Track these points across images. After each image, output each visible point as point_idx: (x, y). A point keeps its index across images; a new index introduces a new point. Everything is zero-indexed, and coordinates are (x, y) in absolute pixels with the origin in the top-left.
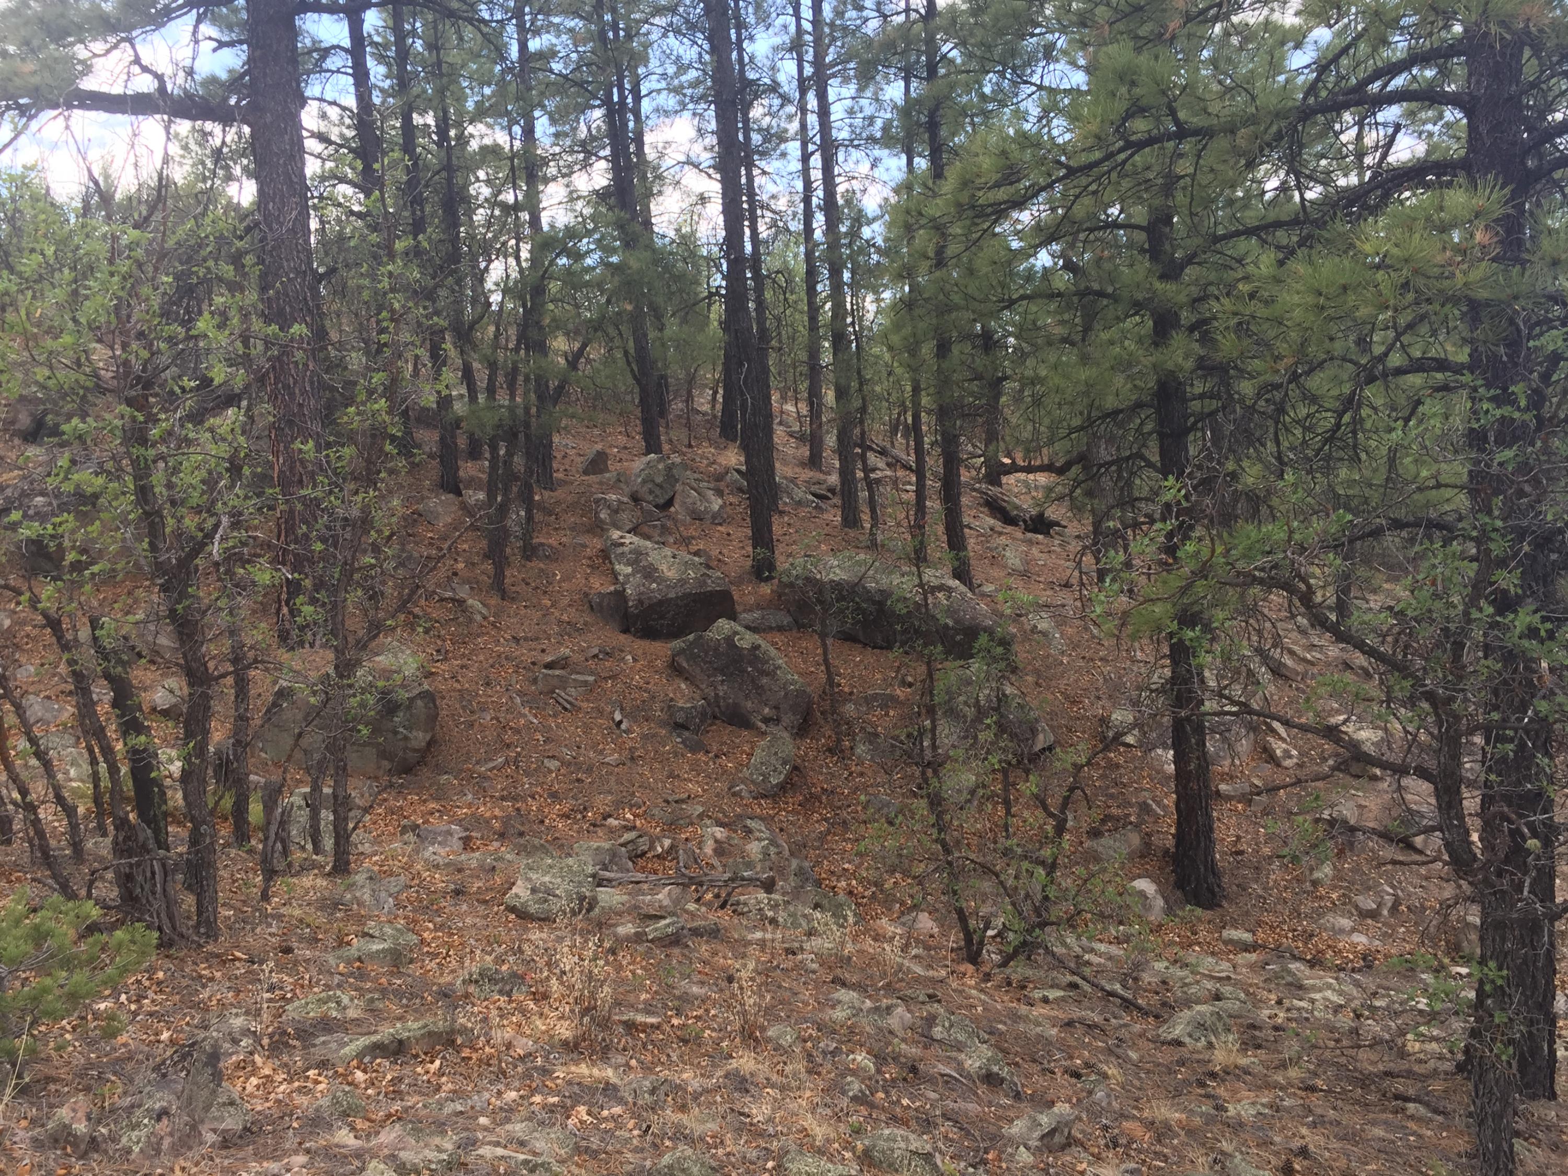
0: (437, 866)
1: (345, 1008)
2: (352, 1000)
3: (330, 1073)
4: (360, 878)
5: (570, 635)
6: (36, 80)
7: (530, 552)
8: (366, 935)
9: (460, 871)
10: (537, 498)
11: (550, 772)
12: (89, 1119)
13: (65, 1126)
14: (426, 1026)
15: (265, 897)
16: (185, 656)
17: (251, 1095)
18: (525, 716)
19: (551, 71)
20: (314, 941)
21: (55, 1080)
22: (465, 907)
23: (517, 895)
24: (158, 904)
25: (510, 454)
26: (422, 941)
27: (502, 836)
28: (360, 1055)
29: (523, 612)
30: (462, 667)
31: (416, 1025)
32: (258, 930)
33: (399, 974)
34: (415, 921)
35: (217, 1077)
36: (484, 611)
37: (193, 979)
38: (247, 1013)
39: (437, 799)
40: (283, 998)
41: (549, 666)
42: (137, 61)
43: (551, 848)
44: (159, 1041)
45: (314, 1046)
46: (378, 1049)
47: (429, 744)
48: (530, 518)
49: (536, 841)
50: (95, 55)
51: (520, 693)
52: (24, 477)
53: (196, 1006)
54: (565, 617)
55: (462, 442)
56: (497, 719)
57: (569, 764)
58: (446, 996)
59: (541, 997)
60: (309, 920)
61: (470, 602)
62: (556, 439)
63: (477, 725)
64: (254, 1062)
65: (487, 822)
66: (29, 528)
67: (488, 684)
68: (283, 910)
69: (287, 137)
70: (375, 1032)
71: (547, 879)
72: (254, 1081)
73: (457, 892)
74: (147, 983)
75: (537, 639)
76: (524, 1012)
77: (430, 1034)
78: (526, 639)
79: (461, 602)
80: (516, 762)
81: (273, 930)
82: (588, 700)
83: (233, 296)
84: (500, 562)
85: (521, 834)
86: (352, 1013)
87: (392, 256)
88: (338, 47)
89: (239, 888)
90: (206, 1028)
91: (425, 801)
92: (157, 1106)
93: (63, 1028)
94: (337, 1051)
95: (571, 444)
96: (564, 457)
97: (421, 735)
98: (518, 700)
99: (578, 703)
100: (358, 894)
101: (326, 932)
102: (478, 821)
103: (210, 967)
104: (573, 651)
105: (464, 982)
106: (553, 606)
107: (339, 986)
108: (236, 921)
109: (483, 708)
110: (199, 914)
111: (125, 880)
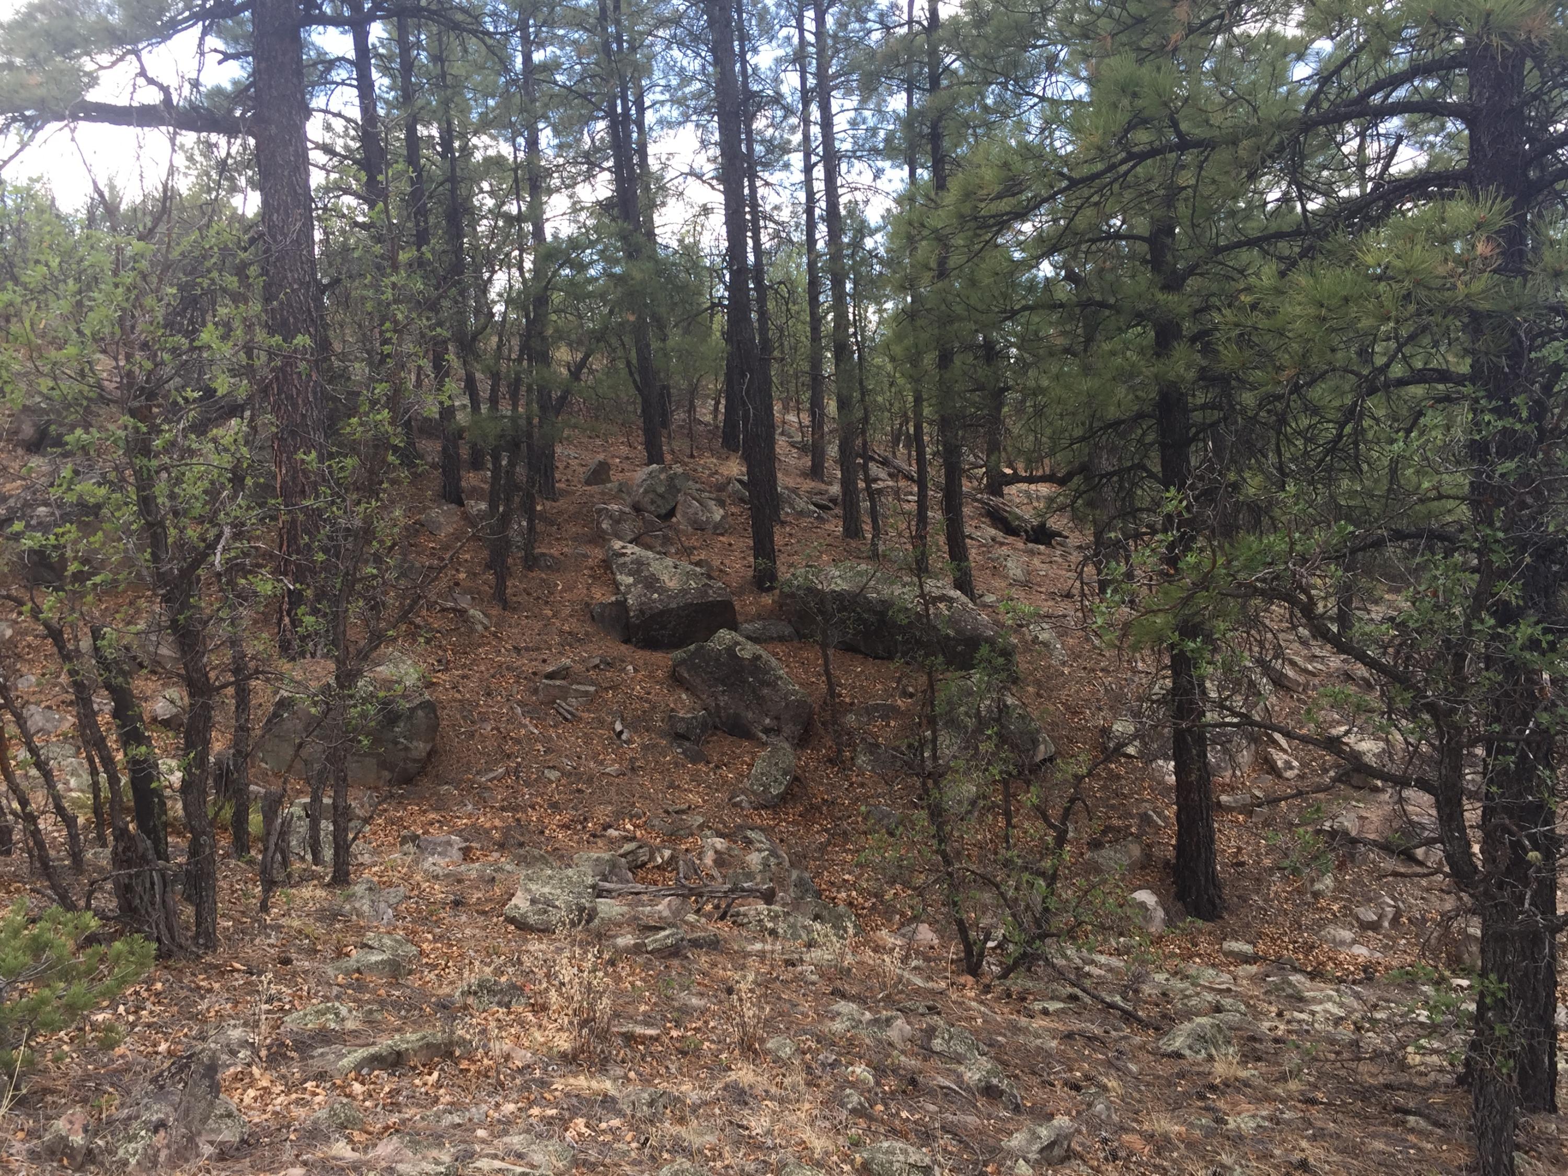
0: (436, 877)
1: (343, 1020)
2: (350, 1011)
3: (328, 1085)
4: (359, 889)
5: (571, 646)
6: (42, 92)
7: (531, 562)
8: (365, 946)
9: (459, 881)
10: (539, 508)
11: (551, 782)
12: (86, 1131)
13: (62, 1138)
14: (425, 1037)
15: (264, 908)
16: (186, 667)
17: (248, 1107)
18: (525, 726)
19: (555, 83)
20: (312, 952)
21: (53, 1092)
22: (464, 918)
23: (516, 906)
24: (157, 915)
25: (512, 464)
26: (422, 952)
27: (502, 846)
28: (358, 1067)
29: (525, 622)
30: (464, 677)
31: (414, 1037)
32: (257, 941)
33: (398, 985)
34: (414, 933)
35: (215, 1088)
36: (486, 621)
37: (191, 990)
38: (245, 1024)
39: (437, 810)
40: (282, 1009)
41: (550, 676)
42: (143, 73)
43: (551, 859)
44: (157, 1053)
45: (313, 1057)
46: (376, 1061)
47: (430, 754)
48: (531, 528)
49: (536, 852)
50: (101, 68)
51: (521, 703)
52: (27, 488)
53: (194, 1016)
54: (566, 628)
55: (464, 452)
56: (498, 729)
57: (570, 774)
58: (445, 1007)
59: (540, 1008)
60: (307, 931)
61: (472, 612)
62: (558, 449)
63: (477, 735)
64: (251, 1074)
65: (487, 832)
66: (31, 538)
67: (489, 694)
68: (282, 921)
69: (291, 149)
70: (374, 1044)
71: (546, 890)
72: (252, 1093)
73: (457, 904)
74: (145, 995)
75: (538, 649)
76: (522, 1023)
77: (428, 1046)
78: (527, 649)
79: (462, 612)
80: (516, 772)
81: (272, 941)
82: (589, 711)
83: (237, 307)
84: (501, 572)
85: (521, 845)
86: (350, 1025)
87: (395, 267)
88: (343, 59)
89: (238, 899)
90: (204, 1039)
91: (425, 812)
92: (154, 1118)
93: (60, 1040)
94: (335, 1062)
95: (573, 454)
96: (567, 467)
97: (422, 745)
98: (519, 710)
99: (579, 714)
100: (357, 905)
101: (325, 943)
102: (478, 832)
103: (208, 978)
104: (574, 661)
105: (463, 993)
106: (554, 616)
107: (338, 997)
108: (235, 932)
109: (484, 718)
110: (198, 925)
111: (124, 891)
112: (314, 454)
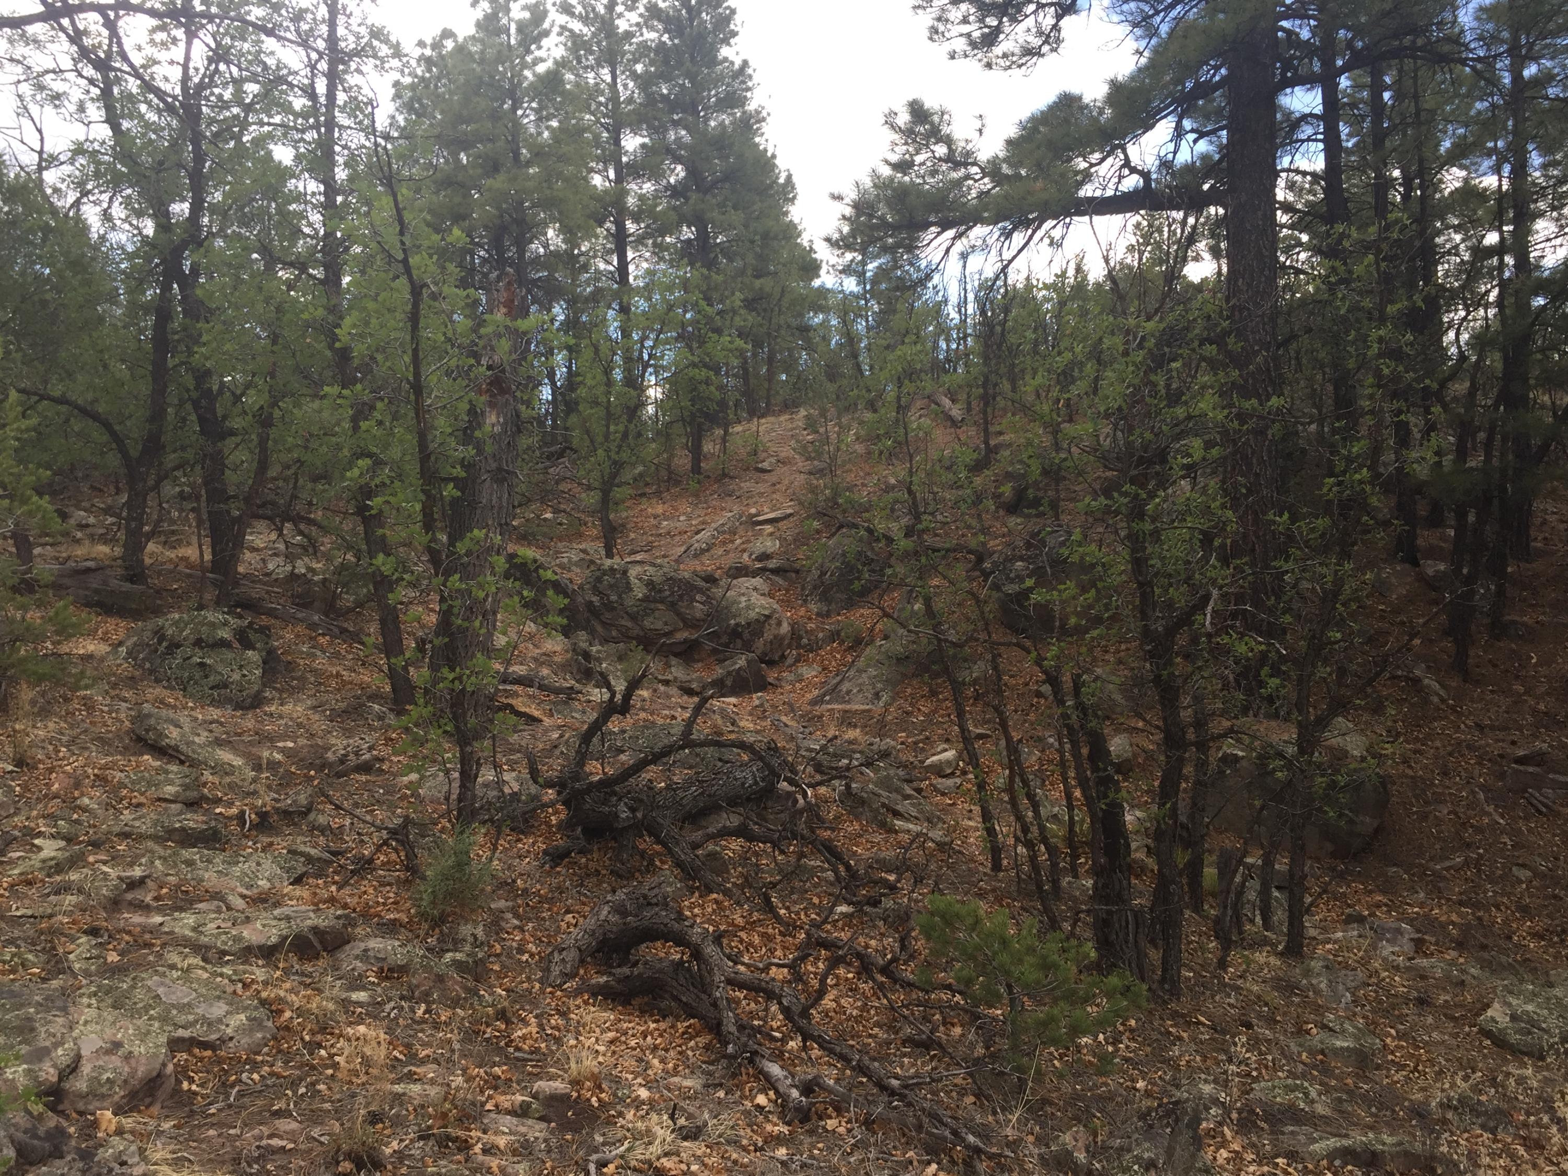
0: (1397, 968)
1: (1313, 1102)
2: (1320, 1094)
3: (1300, 1166)
4: (1316, 965)
5: (1547, 728)
6: (1045, 196)
7: (1499, 629)
8: (1325, 1027)
9: (1423, 977)
10: (1509, 570)
11: (1520, 882)
12: (1088, 1151)
13: (1068, 1152)
14: (1401, 1144)
15: (1223, 964)
16: (1165, 719)
17: (1221, 1167)
18: (1489, 814)
19: (1547, 98)
20: (1271, 1022)
21: (1051, 1104)
22: (1430, 1020)
23: (1493, 1019)
24: (1130, 953)
25: (1481, 521)
26: (1385, 1046)
27: (1460, 945)
28: (1331, 1156)
29: (1489, 697)
30: (1416, 752)
31: (1389, 1140)
32: (1217, 998)
33: (1367, 1080)
34: (1376, 1025)
35: (1196, 1140)
36: (1442, 692)
37: (1161, 1033)
38: (1215, 1081)
39: (1384, 892)
40: (1248, 1075)
41: (1520, 761)
42: (1127, 163)
43: (1521, 970)
44: (1135, 1089)
45: (1283, 1133)
46: (1349, 1155)
47: (1377, 831)
48: (1500, 592)
49: (1504, 959)
50: (1092, 165)
51: (1483, 787)
52: (1008, 545)
53: (1166, 1061)
54: (1542, 707)
55: (1422, 509)
56: (1456, 814)
57: (1544, 876)
58: (1420, 1115)
59: (1536, 1145)
60: (1267, 998)
61: (1426, 681)
62: (1538, 505)
63: (1431, 817)
64: (1223, 1135)
65: (1443, 926)
66: (1039, 594)
67: (1445, 774)
68: (1239, 982)
69: (1260, 213)
70: (1346, 1136)
71: (1530, 1008)
72: (1224, 1153)
73: (1422, 1002)
74: (1121, 1028)
75: (1505, 728)
76: (1513, 1156)
77: (1406, 1153)
78: (1492, 728)
79: (1416, 682)
80: (1478, 865)
81: (1232, 1001)
83: (1216, 374)
84: (1463, 640)
85: (1484, 947)
86: (1320, 1109)
87: (1383, 320)
88: (1311, 115)
89: (1195, 950)
90: (1178, 1087)
91: (1371, 892)
92: (1146, 1155)
93: (1051, 1054)
94: (1307, 1145)
95: (1550, 509)
96: (1544, 522)
97: (1368, 820)
98: (1481, 796)
99: (1555, 807)
100: (1314, 982)
101: (1284, 1014)
102: (1433, 925)
103: (1175, 1025)
104: (1551, 746)
105: (1441, 1105)
106: (1526, 692)
107: (1303, 1076)
108: (1195, 984)
109: (1439, 800)
110: (1165, 970)
111: (1103, 927)
112: (1286, 516)
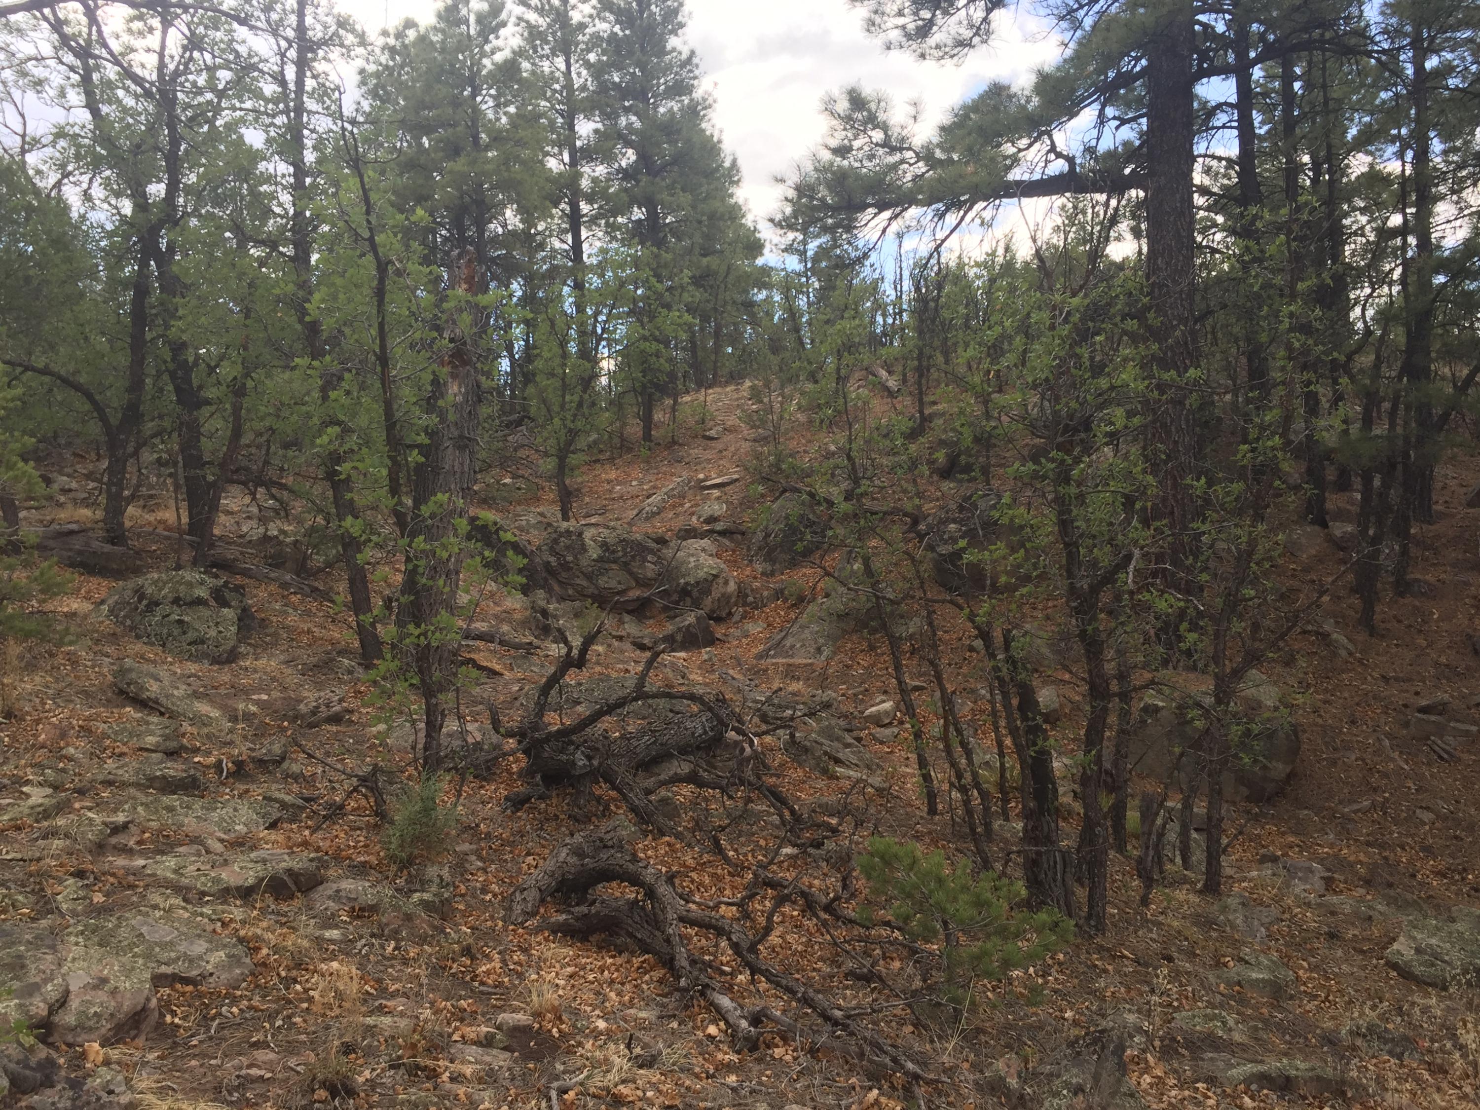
0: (1308, 905)
1: (1230, 1030)
2: (1237, 1023)
3: (1219, 1091)
4: (1233, 902)
5: (1449, 680)
6: (975, 179)
7: (1402, 587)
8: (1241, 960)
9: (1333, 913)
10: (1413, 531)
11: (1423, 823)
12: (1020, 1077)
13: (1001, 1077)
14: (1314, 1069)
15: (1145, 901)
16: (1090, 672)
17: (1144, 1091)
18: (1393, 760)
19: (1447, 88)
20: (1192, 955)
21: (985, 1033)
22: (1340, 953)
23: (1398, 952)
24: (1058, 891)
25: (1386, 485)
26: (1298, 978)
27: (1368, 883)
28: (1248, 1080)
29: (1394, 650)
30: (1326, 702)
31: (1302, 1066)
32: (1140, 933)
33: (1281, 1009)
34: (1290, 958)
35: (1122, 1068)
36: (1350, 647)
37: (1087, 966)
38: (1139, 1011)
39: (1296, 834)
40: (1170, 1005)
41: (1423, 710)
42: (1053, 149)
43: (1425, 906)
44: (1063, 1018)
45: (1203, 1060)
46: (1264, 1079)
47: (1289, 776)
48: (1404, 552)
49: (1409, 896)
50: (1020, 150)
51: (1390, 736)
52: (941, 508)
53: (1093, 992)
54: (1443, 660)
55: (1331, 474)
56: (1363, 760)
57: (1445, 818)
58: (1331, 1042)
59: (1440, 1070)
60: (1187, 933)
61: (1335, 636)
62: (1439, 471)
63: (1340, 763)
64: (1147, 1061)
65: (1352, 865)
66: (972, 554)
67: (1353, 722)
68: (1161, 918)
69: (1178, 196)
70: (1262, 1062)
71: (1433, 941)
72: (1147, 1079)
73: (1332, 936)
74: (1050, 962)
75: (1409, 680)
76: (1418, 1080)
77: (1319, 1078)
78: (1397, 679)
79: (1325, 636)
80: (1384, 808)
81: (1154, 936)
82: (1469, 752)
83: (1137, 347)
84: (1369, 600)
85: (1390, 885)
86: (1237, 1037)
87: (1293, 296)
88: (1226, 104)
89: (1118, 888)
90: (1104, 1016)
91: (1283, 834)
92: (1074, 1081)
93: (984, 986)
94: (1225, 1070)
95: (1451, 474)
96: (1445, 487)
97: (1281, 766)
98: (1387, 743)
99: (1458, 754)
100: (1231, 917)
101: (1203, 948)
102: (1342, 864)
103: (1101, 959)
104: (1452, 697)
105: (1351, 1032)
106: (1429, 646)
107: (1221, 1006)
108: (1120, 920)
109: (1347, 747)
110: (1091, 907)
111: (1032, 867)
112: (1203, 480)
